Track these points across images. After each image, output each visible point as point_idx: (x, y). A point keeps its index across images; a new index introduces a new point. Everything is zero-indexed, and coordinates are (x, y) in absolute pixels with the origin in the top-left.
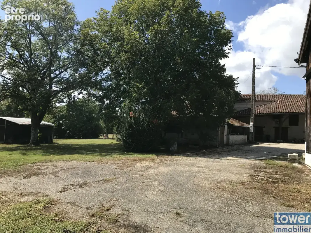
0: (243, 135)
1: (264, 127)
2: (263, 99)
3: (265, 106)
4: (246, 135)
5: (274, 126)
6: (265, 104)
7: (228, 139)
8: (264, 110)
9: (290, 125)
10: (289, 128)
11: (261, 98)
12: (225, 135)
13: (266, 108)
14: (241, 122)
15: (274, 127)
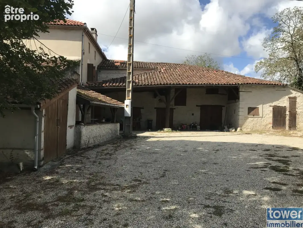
0: (113, 122)
1: (143, 108)
2: (141, 66)
3: (145, 75)
4: (117, 122)
5: (156, 106)
6: (145, 73)
7: (78, 135)
8: (145, 81)
9: (175, 105)
10: (175, 109)
11: (139, 65)
12: (71, 127)
13: (147, 78)
14: (108, 98)
15: (155, 108)
